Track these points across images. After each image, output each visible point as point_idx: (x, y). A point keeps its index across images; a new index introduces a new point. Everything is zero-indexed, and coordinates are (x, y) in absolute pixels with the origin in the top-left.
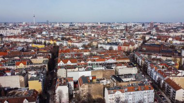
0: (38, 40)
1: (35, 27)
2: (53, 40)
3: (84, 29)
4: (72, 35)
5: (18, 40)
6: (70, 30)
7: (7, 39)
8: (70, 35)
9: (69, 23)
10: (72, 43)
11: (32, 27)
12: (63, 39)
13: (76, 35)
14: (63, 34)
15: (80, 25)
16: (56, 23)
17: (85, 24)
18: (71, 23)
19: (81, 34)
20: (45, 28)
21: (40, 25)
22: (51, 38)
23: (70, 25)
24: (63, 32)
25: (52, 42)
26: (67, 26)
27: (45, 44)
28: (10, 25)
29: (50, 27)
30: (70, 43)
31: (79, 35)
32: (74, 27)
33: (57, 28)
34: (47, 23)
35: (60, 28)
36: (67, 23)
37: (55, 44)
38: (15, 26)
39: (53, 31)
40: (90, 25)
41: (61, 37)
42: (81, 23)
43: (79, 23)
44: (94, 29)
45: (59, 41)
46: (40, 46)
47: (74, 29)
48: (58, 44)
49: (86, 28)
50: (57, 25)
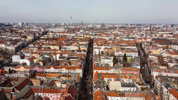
0: (79, 35)
1: (73, 27)
2: (89, 35)
3: (113, 29)
4: (103, 33)
5: (65, 34)
6: (101, 30)
7: (58, 34)
8: (101, 33)
9: (101, 24)
10: (102, 37)
11: (70, 27)
12: (96, 35)
13: (106, 33)
14: (96, 32)
15: (110, 26)
16: (89, 24)
17: (115, 25)
18: (103, 24)
19: (110, 33)
20: (81, 28)
21: (76, 26)
22: (88, 34)
23: (102, 26)
24: (96, 31)
25: (88, 36)
26: (99, 26)
27: (83, 37)
28: (53, 25)
29: (85, 27)
30: (101, 37)
31: (108, 33)
32: (105, 28)
33: (91, 28)
34: (82, 24)
35: (93, 28)
36: (99, 24)
37: (90, 37)
38: (57, 26)
39: (88, 30)
40: (120, 26)
41: (94, 33)
42: (112, 24)
43: (110, 24)
44: (122, 29)
45: (93, 36)
46: (81, 38)
47: (105, 29)
48: (92, 37)
49: (116, 28)
50: (91, 26)
